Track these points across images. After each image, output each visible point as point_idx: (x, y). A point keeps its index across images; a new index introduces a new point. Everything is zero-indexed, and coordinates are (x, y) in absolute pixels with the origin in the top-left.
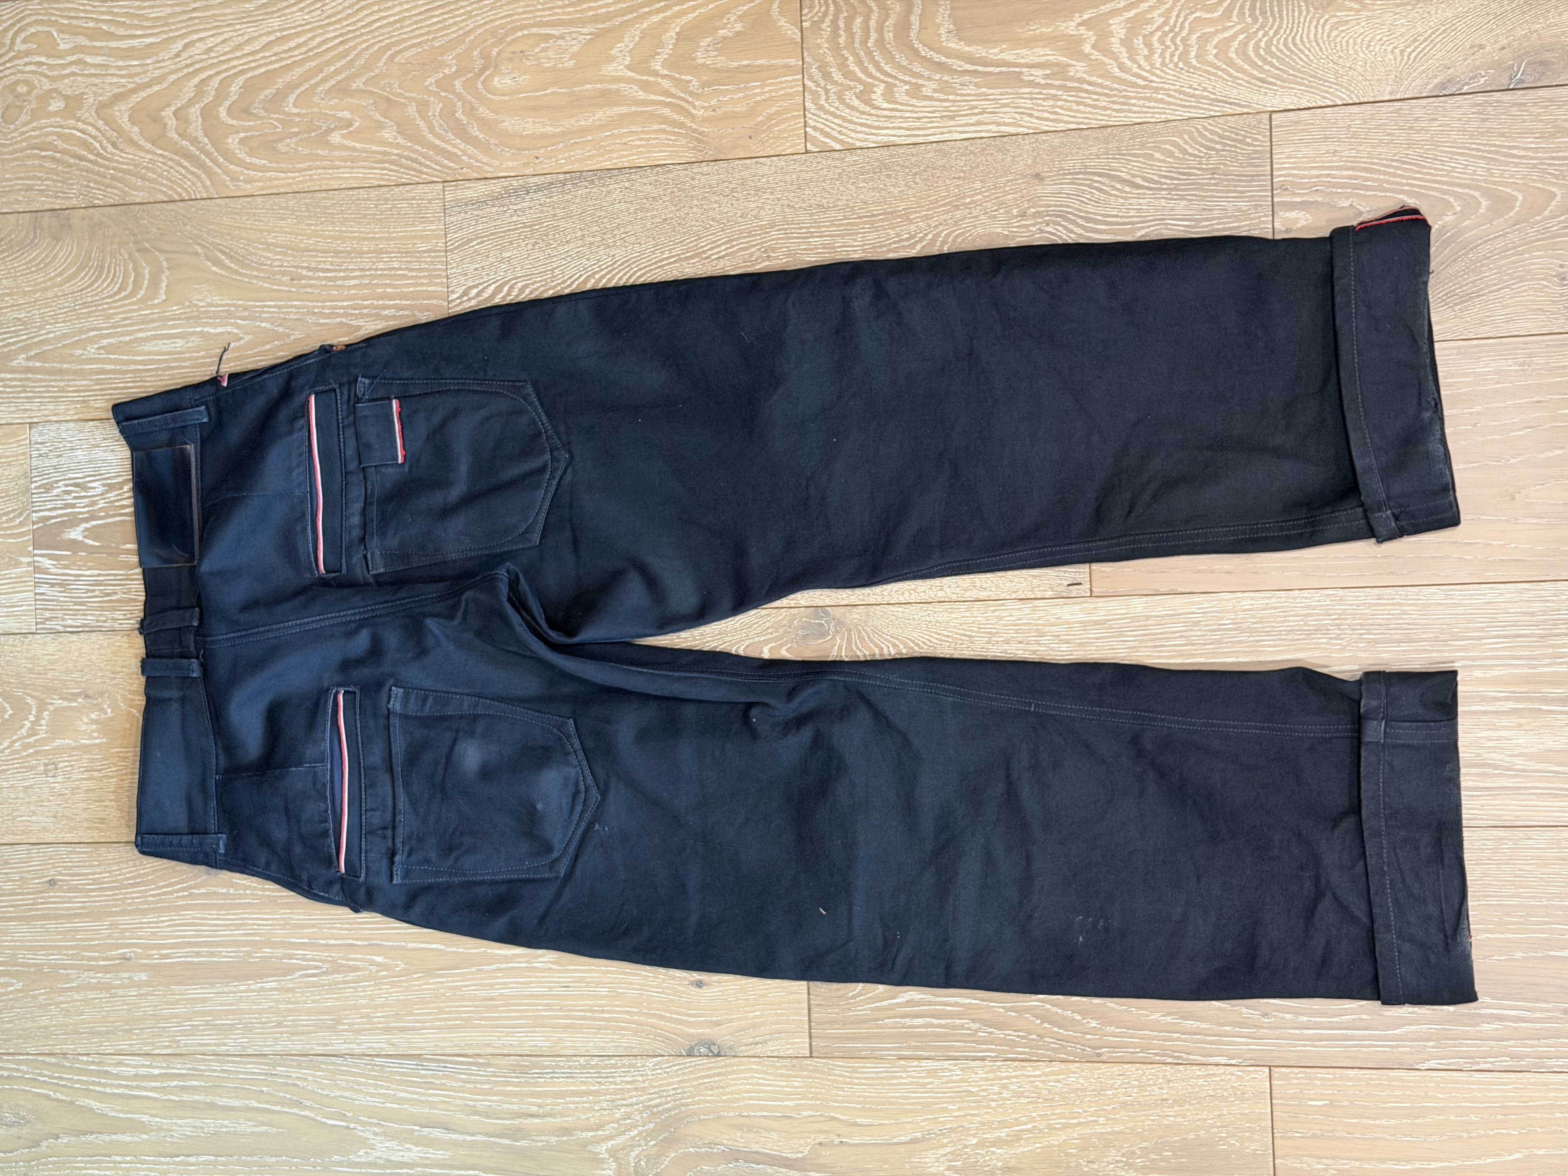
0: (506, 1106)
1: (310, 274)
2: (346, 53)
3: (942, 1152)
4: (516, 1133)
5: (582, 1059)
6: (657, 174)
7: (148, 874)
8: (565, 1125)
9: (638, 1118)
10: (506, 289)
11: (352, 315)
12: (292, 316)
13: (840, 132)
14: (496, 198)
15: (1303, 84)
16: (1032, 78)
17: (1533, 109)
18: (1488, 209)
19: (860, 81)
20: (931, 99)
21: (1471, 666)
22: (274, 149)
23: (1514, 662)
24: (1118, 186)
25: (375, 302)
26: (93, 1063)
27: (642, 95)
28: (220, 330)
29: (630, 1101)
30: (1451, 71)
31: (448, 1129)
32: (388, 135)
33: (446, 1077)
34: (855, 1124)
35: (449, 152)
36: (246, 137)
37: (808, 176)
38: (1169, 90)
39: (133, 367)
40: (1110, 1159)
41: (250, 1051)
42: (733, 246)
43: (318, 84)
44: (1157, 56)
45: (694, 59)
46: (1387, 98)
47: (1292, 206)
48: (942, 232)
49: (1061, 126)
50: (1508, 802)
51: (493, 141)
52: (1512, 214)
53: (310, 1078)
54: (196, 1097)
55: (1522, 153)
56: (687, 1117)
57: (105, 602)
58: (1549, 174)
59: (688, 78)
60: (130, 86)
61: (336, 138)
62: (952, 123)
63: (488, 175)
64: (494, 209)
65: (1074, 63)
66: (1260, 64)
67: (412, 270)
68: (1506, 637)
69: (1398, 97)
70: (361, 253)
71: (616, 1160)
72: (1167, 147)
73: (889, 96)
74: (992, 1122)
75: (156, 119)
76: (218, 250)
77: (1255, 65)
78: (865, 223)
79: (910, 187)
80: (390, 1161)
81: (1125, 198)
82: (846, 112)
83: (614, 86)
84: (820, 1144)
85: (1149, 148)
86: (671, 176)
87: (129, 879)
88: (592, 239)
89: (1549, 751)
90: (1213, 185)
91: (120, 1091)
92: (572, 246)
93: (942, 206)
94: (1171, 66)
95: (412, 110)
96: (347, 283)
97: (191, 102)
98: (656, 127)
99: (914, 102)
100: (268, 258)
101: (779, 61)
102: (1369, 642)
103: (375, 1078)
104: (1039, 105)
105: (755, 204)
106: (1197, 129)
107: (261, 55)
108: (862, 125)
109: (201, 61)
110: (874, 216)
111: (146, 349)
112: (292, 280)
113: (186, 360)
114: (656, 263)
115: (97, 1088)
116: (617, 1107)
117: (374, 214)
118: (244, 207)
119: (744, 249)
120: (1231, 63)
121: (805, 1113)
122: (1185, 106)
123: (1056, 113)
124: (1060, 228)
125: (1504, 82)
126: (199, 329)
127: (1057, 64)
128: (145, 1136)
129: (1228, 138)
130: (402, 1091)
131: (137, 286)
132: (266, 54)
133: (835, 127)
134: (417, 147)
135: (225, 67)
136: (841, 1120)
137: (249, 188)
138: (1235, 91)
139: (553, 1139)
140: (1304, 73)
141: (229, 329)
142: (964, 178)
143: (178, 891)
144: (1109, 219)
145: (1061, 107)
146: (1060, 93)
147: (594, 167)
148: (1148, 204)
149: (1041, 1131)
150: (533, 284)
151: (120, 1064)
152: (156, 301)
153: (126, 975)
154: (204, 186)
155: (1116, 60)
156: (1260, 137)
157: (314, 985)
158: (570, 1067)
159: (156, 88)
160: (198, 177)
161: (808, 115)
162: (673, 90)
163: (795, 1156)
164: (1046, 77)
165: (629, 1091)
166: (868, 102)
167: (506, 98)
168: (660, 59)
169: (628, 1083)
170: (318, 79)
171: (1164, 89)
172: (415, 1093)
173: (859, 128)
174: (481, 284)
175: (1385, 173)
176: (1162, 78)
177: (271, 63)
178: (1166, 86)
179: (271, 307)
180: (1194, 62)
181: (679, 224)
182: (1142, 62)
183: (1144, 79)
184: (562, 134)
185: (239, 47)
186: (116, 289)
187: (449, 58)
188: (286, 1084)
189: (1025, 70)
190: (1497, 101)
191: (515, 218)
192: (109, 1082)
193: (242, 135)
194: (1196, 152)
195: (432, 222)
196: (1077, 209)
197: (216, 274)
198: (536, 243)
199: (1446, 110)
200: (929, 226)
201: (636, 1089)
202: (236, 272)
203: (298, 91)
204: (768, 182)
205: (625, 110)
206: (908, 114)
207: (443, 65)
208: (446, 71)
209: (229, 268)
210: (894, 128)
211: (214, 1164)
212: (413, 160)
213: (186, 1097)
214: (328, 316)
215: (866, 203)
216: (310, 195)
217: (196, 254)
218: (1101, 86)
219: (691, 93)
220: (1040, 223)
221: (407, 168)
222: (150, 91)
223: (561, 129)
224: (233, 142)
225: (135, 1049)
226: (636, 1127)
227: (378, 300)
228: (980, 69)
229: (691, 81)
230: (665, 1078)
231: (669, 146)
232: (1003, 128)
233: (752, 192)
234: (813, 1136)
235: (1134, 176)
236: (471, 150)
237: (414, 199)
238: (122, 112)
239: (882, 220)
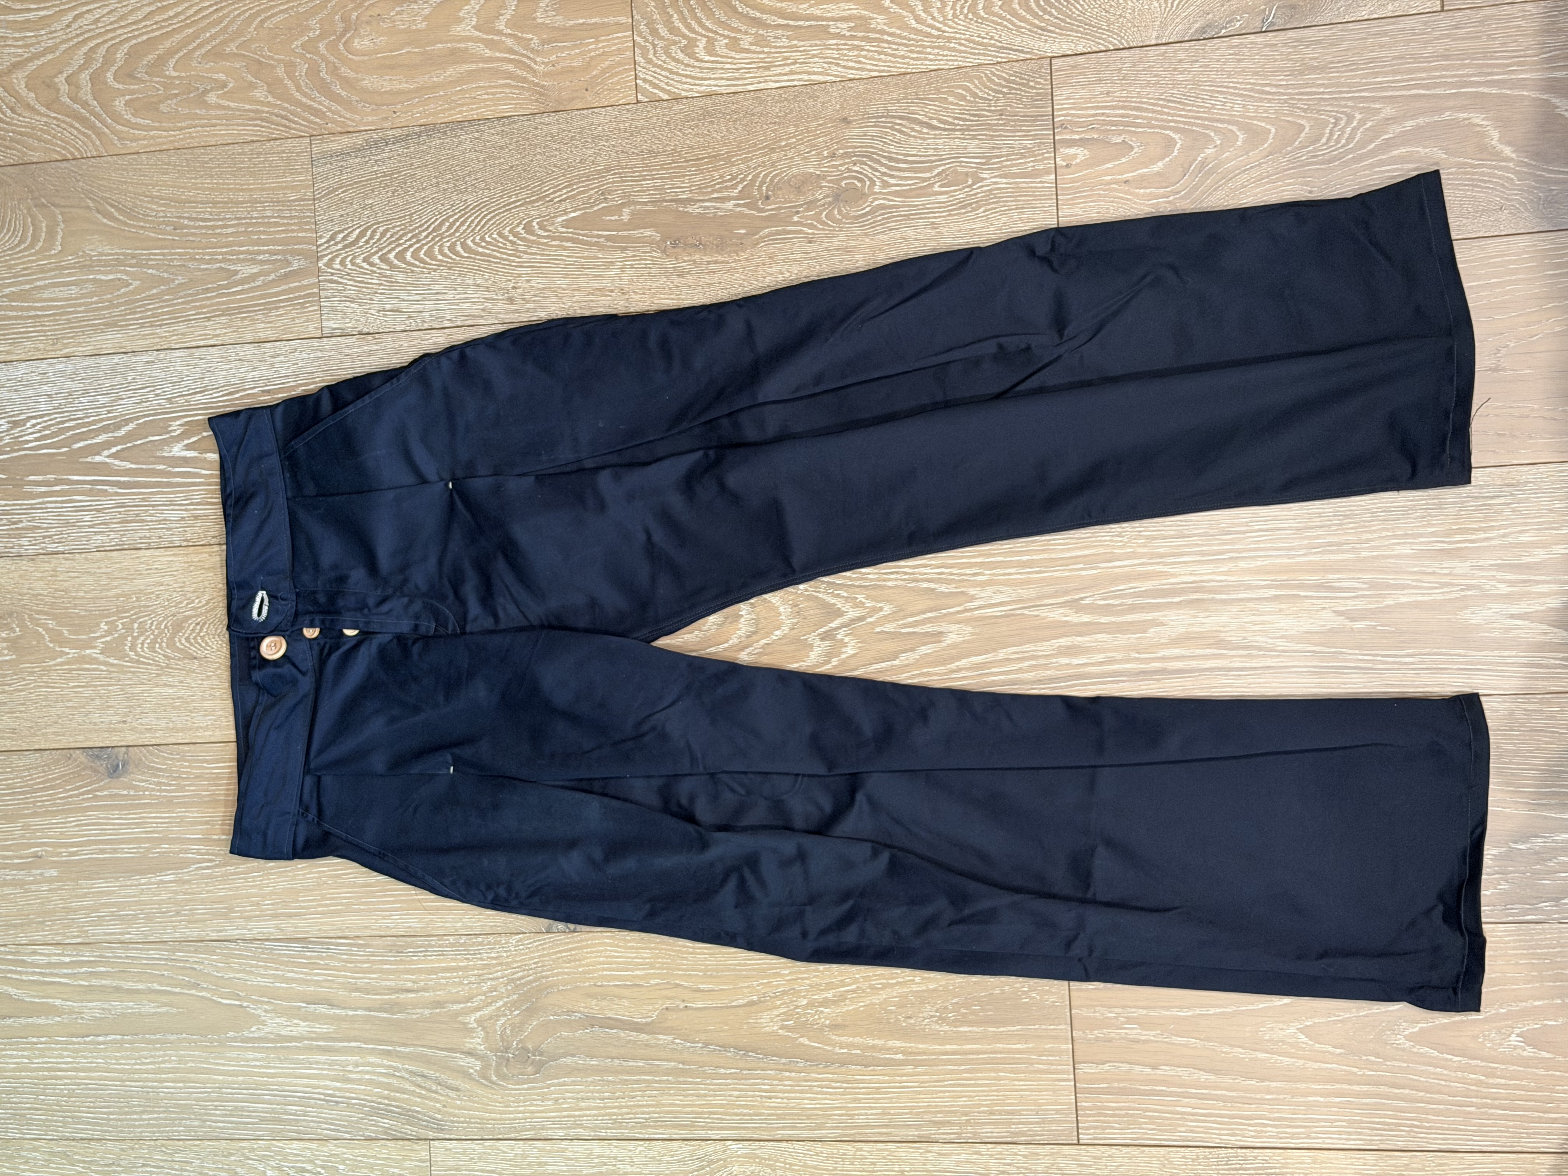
0: (384, 983)
1: (192, 223)
2: (220, 20)
3: (776, 1012)
4: (392, 1007)
5: (451, 938)
6: (503, 125)
7: (54, 779)
8: (438, 998)
9: (503, 990)
10: (369, 233)
11: (230, 260)
12: (176, 263)
13: (667, 84)
14: (358, 150)
15: (1077, 32)
16: (838, 31)
17: (1283, 50)
18: (1244, 142)
19: (685, 37)
20: (748, 51)
21: (1237, 558)
22: (157, 109)
23: (1275, 553)
24: (917, 128)
25: (251, 248)
26: (10, 953)
27: (488, 53)
28: (111, 277)
29: (495, 975)
30: (1210, 16)
31: (332, 1005)
32: (260, 94)
33: (330, 958)
34: (698, 990)
35: (315, 109)
36: (131, 100)
37: (639, 124)
38: (960, 39)
39: (33, 313)
40: (925, 1015)
41: (151, 939)
42: (574, 190)
43: (195, 49)
44: (949, 8)
45: (535, 19)
46: (1153, 42)
47: (1071, 143)
48: (761, 172)
49: (865, 74)
50: (1271, 680)
51: (354, 98)
52: (1266, 146)
53: (206, 962)
54: (104, 982)
55: (1274, 90)
56: (547, 988)
57: (12, 529)
58: (1298, 108)
59: (530, 36)
60: (26, 55)
61: (212, 98)
62: (767, 73)
63: (351, 129)
64: (357, 160)
65: (875, 16)
66: (1041, 13)
67: (284, 218)
68: (1267, 530)
69: (1164, 41)
70: (237, 203)
71: (484, 1029)
72: (960, 91)
73: (710, 49)
74: (821, 984)
75: (50, 85)
76: (108, 203)
77: (1035, 15)
78: (692, 166)
79: (731, 133)
80: (280, 1035)
81: (924, 139)
82: (672, 65)
83: (463, 45)
84: (667, 1009)
85: (943, 93)
86: (516, 126)
87: (39, 783)
88: (446, 186)
89: (1306, 633)
90: (1001, 125)
91: (35, 978)
92: (427, 192)
93: (760, 149)
94: (962, 17)
95: (280, 71)
96: (224, 231)
97: (82, 68)
98: (501, 82)
99: (733, 54)
100: (153, 210)
101: (611, 20)
102: (1147, 538)
103: (265, 960)
104: (845, 55)
105: (592, 151)
106: (986, 74)
107: (144, 24)
108: (686, 76)
109: (89, 31)
110: (699, 159)
111: (45, 296)
112: (175, 229)
113: (80, 305)
114: (504, 207)
115: (14, 976)
116: (485, 981)
117: (249, 167)
118: (131, 164)
119: (584, 192)
120: (1015, 14)
121: (652, 982)
122: (974, 54)
123: (860, 62)
124: (866, 168)
125: (1257, 24)
126: (91, 277)
127: (861, 18)
128: (58, 1019)
129: (1014, 82)
130: (289, 971)
131: (35, 238)
132: (148, 23)
133: (663, 79)
134: (286, 105)
135: (110, 35)
136: (686, 987)
137: (134, 146)
138: (1019, 39)
139: (427, 1012)
140: (1080, 21)
141: (119, 276)
142: (779, 123)
143: (83, 794)
144: (910, 158)
145: (865, 57)
146: (863, 44)
147: (446, 120)
148: (944, 144)
149: (864, 991)
150: (393, 228)
151: (34, 953)
152: (53, 252)
153: (38, 872)
154: (94, 144)
155: (913, 12)
156: (1042, 81)
157: (209, 876)
158: (440, 946)
159: (50, 57)
160: (88, 137)
161: (639, 69)
162: (516, 48)
163: (644, 1021)
164: (851, 29)
165: (495, 966)
166: (692, 56)
167: (366, 58)
168: (503, 19)
169: (493, 958)
170: (195, 45)
171: (956, 39)
172: (302, 973)
173: (684, 80)
174: (346, 229)
175: (1154, 112)
176: (954, 28)
177: (153, 31)
178: (958, 36)
179: (156, 254)
180: (982, 13)
181: (525, 171)
182: (936, 14)
183: (938, 29)
184: (417, 90)
185: (123, 17)
186: (16, 242)
187: (313, 22)
188: (184, 968)
189: (831, 23)
190: (1252, 43)
191: (375, 168)
192: (25, 970)
193: (127, 97)
194: (986, 96)
195: (300, 173)
196: (881, 150)
197: (105, 225)
198: (396, 191)
199: (1205, 52)
200: (749, 167)
201: (501, 964)
202: (126, 224)
203: (177, 56)
204: (604, 130)
205: (474, 66)
206: (728, 66)
207: (309, 29)
208: (311, 35)
209: (118, 220)
210: (715, 79)
211: (120, 1043)
212: (282, 117)
213: (94, 982)
214: (208, 262)
215: (692, 148)
216: (190, 151)
217: (88, 207)
218: (900, 36)
219: (533, 50)
220: (848, 163)
221: (277, 125)
222: (43, 60)
223: (416, 85)
224: (119, 104)
225: (49, 939)
226: (501, 998)
227: (254, 246)
228: (791, 23)
229: (532, 39)
230: (526, 954)
231: (513, 98)
232: (813, 77)
233: (590, 140)
234: (660, 1002)
235: (931, 118)
236: (335, 107)
237: (284, 152)
238: (19, 80)
239: (706, 163)
